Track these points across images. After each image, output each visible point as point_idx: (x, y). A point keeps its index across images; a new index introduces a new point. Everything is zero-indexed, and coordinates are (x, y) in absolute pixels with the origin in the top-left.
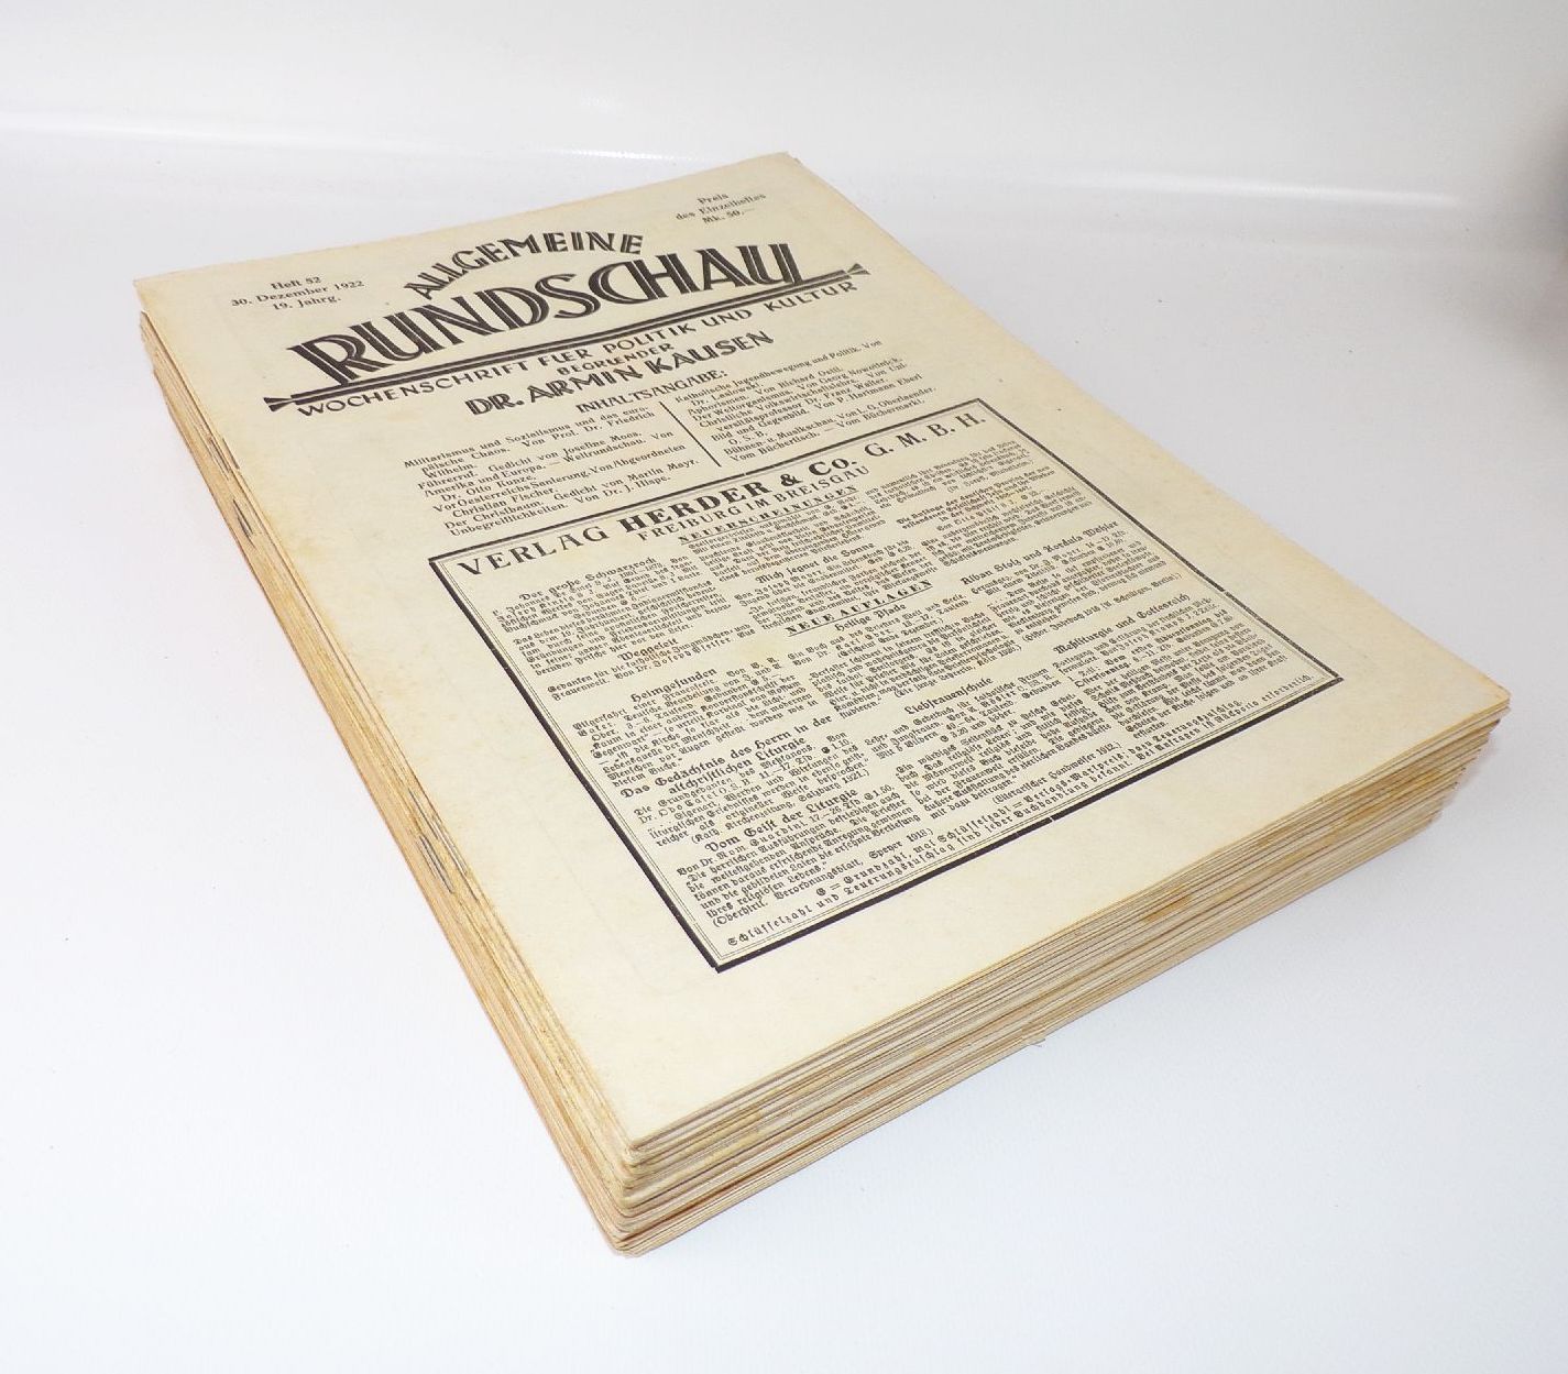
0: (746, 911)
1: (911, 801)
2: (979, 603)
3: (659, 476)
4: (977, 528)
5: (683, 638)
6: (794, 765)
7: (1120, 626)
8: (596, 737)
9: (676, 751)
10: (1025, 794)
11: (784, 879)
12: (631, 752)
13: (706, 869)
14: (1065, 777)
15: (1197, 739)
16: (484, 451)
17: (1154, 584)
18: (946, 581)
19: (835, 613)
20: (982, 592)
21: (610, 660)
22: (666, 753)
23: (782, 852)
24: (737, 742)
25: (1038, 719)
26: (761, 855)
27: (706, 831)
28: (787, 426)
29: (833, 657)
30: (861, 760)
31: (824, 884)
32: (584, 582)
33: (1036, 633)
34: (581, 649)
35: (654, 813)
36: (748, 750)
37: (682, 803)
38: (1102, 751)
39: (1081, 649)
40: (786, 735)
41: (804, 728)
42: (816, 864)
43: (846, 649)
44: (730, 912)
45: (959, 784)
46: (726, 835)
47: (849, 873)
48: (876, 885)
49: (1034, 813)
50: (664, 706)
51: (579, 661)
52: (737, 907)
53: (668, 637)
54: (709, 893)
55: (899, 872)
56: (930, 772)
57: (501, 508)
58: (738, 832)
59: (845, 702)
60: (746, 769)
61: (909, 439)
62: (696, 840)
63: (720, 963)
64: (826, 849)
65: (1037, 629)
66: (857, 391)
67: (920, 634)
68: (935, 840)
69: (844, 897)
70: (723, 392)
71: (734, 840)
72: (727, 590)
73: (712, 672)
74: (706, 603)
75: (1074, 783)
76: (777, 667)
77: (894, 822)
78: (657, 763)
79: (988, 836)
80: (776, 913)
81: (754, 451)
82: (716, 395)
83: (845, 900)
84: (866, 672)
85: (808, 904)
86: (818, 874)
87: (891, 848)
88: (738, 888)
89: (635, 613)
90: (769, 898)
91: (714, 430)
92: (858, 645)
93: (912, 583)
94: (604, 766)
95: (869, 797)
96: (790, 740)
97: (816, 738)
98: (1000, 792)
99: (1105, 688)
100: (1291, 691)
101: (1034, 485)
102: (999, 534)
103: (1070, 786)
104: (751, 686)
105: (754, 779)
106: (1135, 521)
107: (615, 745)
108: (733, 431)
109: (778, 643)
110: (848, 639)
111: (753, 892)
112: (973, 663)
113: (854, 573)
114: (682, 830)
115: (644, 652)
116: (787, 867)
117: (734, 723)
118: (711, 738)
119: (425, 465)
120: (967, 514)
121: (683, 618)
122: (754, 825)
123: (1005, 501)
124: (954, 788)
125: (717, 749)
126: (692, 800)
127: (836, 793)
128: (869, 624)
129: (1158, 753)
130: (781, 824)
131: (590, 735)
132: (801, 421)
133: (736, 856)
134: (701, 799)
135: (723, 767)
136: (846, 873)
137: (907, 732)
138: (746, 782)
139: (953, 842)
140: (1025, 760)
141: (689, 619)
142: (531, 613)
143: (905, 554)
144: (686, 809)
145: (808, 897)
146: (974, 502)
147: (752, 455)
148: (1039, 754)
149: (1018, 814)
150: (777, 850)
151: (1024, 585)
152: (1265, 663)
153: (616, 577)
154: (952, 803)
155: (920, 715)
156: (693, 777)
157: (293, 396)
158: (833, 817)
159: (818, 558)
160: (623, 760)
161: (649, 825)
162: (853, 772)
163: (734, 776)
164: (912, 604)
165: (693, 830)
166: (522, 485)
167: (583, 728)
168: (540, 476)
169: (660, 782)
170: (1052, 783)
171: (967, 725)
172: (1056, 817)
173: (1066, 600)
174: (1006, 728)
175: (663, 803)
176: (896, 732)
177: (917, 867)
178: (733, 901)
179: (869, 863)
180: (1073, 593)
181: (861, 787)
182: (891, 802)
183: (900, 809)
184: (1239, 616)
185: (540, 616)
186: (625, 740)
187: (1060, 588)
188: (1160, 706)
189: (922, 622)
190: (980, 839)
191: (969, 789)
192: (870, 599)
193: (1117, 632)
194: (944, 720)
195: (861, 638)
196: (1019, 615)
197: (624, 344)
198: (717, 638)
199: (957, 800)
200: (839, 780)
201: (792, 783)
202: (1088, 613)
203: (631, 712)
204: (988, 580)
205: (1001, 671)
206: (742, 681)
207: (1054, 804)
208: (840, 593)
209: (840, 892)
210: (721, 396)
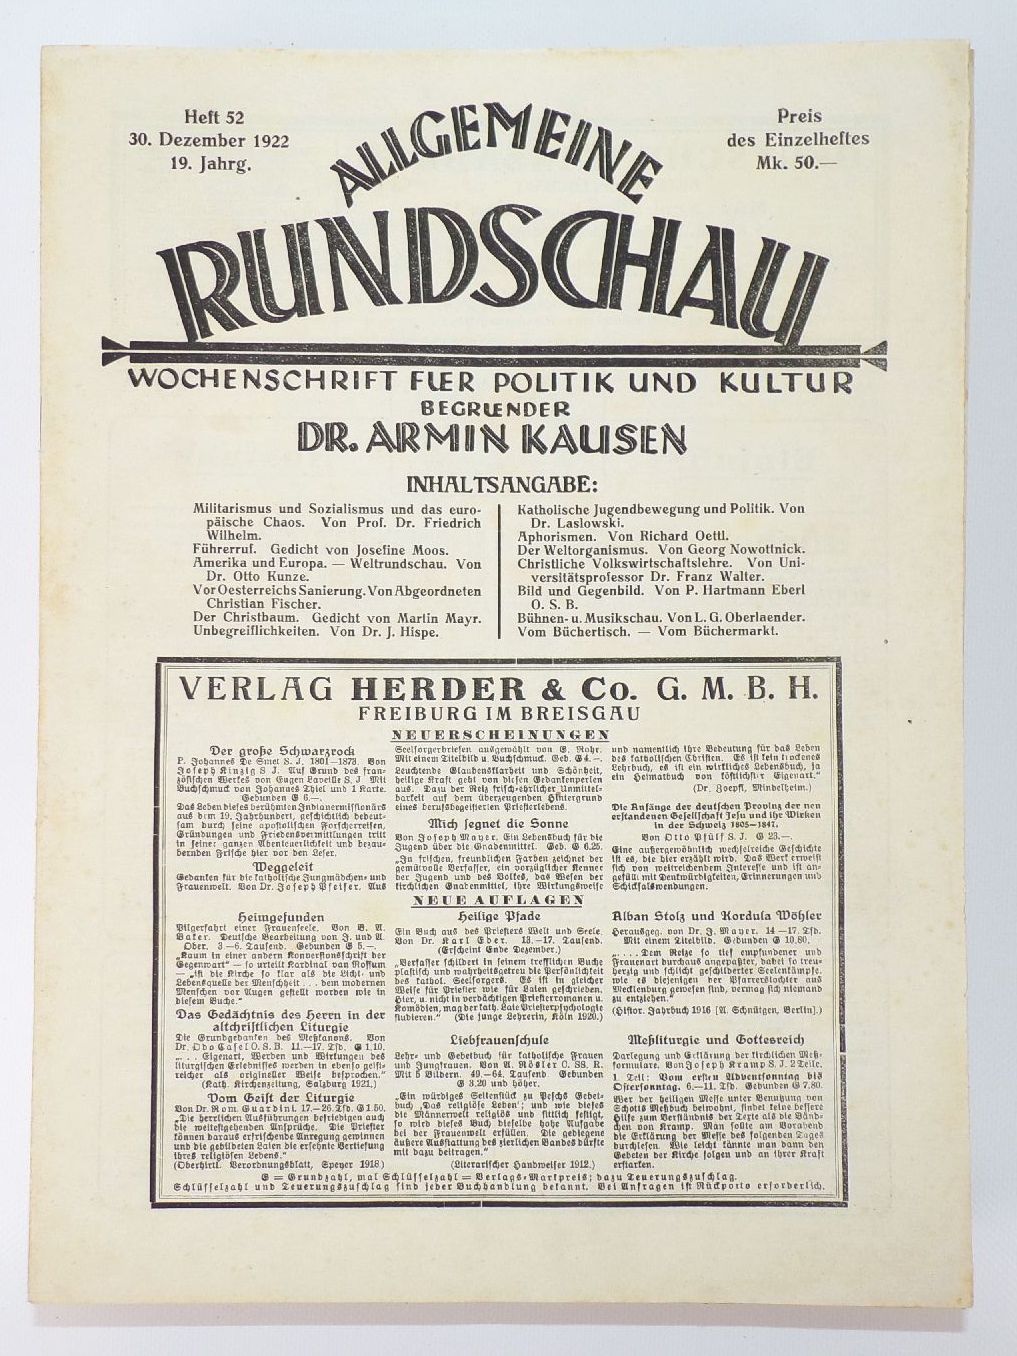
0: (202, 1166)
1: (388, 1131)
2: (610, 947)
3: (429, 627)
4: (679, 855)
5: (322, 866)
6: (324, 1048)
7: (710, 1041)
8: (188, 946)
9: (241, 989)
10: (479, 1170)
11: (245, 1153)
12: (206, 972)
13: (196, 1116)
14: (525, 1172)
15: (665, 1194)
16: (281, 517)
17: (787, 1009)
18: (599, 906)
19: (471, 897)
20: (621, 938)
21: (244, 865)
22: (233, 987)
23: (261, 1127)
24: (295, 1004)
25: (551, 1106)
26: (244, 1123)
27: (217, 1080)
28: (607, 606)
29: (431, 951)
30: (379, 1072)
31: (272, 1172)
32: (276, 754)
33: (629, 1009)
34: (228, 840)
35: (189, 1045)
36: (298, 1015)
37: (215, 1044)
38: (574, 1165)
39: (654, 1049)
40: (337, 1016)
41: (356, 1016)
42: (278, 1151)
43: (450, 945)
44: (191, 1162)
45: (437, 1133)
46: (230, 1091)
47: (296, 1171)
48: (309, 1192)
49: (474, 1192)
50: (259, 937)
51: (220, 854)
52: (198, 1159)
53: (309, 859)
54: (186, 1137)
55: (332, 1190)
56: (424, 1110)
57: (254, 612)
58: (240, 1093)
59: (410, 1004)
60: (285, 1033)
61: (714, 689)
62: (205, 1085)
63: (158, 1200)
64: (295, 1141)
65: (635, 1005)
66: (717, 582)
67: (528, 957)
68: (380, 1177)
69: (278, 1189)
70: (575, 518)
71: (233, 1099)
72: (396, 822)
73: (321, 918)
74: (365, 832)
75: (528, 1182)
76: (379, 937)
77: (361, 1142)
78: (220, 995)
79: (423, 1193)
80: (223, 1179)
81: (549, 628)
82: (565, 518)
83: (278, 1194)
84: (448, 980)
85: (248, 1182)
86: (273, 1161)
87: (343, 1166)
88: (208, 1144)
89: (296, 814)
90: (225, 1163)
91: (526, 577)
92: (464, 946)
93: (565, 892)
94: (179, 977)
95: (361, 1109)
96: (336, 1022)
97: (358, 1031)
98: (463, 1158)
99: (636, 1102)
100: (793, 1191)
101: (784, 825)
102: (696, 872)
103: (522, 1182)
104: (343, 948)
105: (286, 1046)
106: (841, 923)
107: (199, 960)
108: (546, 586)
109: (397, 908)
110: (461, 934)
111: (218, 1152)
112: (548, 1014)
113: (524, 853)
114: (201, 1071)
115: (278, 869)
116: (255, 1142)
117: (305, 983)
118: (276, 990)
119: (213, 516)
120: (686, 831)
121: (334, 841)
122: (256, 1092)
123: (737, 832)
124: (430, 1135)
125: (275, 1004)
126: (226, 1044)
127: (338, 1092)
128: (492, 925)
129: (619, 1191)
130: (277, 1102)
131: (185, 941)
132: (626, 605)
133: (225, 1114)
134: (233, 1047)
135: (269, 1022)
136: (294, 1171)
137: (435, 1061)
138: (278, 1046)
139: (392, 1183)
140: (507, 1138)
141: (340, 845)
142: (209, 775)
143: (587, 854)
144: (216, 1052)
145: (252, 1177)
146: (703, 817)
147: (541, 633)
148: (522, 1138)
149: (460, 1186)
150: (259, 1123)
151: (665, 950)
152: (798, 1151)
153: (306, 762)
154: (418, 1148)
155: (458, 1049)
156: (240, 1022)
157: (134, 345)
158: (320, 1113)
159: (504, 816)
160: (196, 979)
161: (180, 1054)
162: (365, 1078)
163: (272, 1036)
164: (550, 918)
165: (209, 1075)
166: (290, 585)
167: (183, 932)
168: (315, 579)
169: (212, 1015)
170: (510, 1171)
171: (490, 1080)
172: (486, 1204)
173: (689, 985)
174: (519, 1097)
175: (202, 1037)
176: (427, 1057)
177: (349, 1192)
178: (199, 1153)
179: (317, 1169)
180: (703, 982)
181: (362, 1096)
182: (374, 1122)
183: (375, 1132)
184: (828, 1088)
185: (215, 783)
186: (209, 959)
187: (696, 969)
188: (664, 1146)
189: (540, 945)
190: (416, 1192)
191: (440, 1143)
192: (515, 893)
193: (703, 1046)
194: (475, 1064)
195: (474, 938)
196: (632, 981)
197: (521, 383)
198: (349, 881)
199: (425, 1147)
200: (349, 1082)
201: (311, 1065)
202: (696, 1010)
203: (230, 931)
204: (637, 925)
205: (566, 1036)
206: (340, 941)
207: (496, 1191)
208: (494, 873)
209: (278, 1185)
210: (570, 524)
